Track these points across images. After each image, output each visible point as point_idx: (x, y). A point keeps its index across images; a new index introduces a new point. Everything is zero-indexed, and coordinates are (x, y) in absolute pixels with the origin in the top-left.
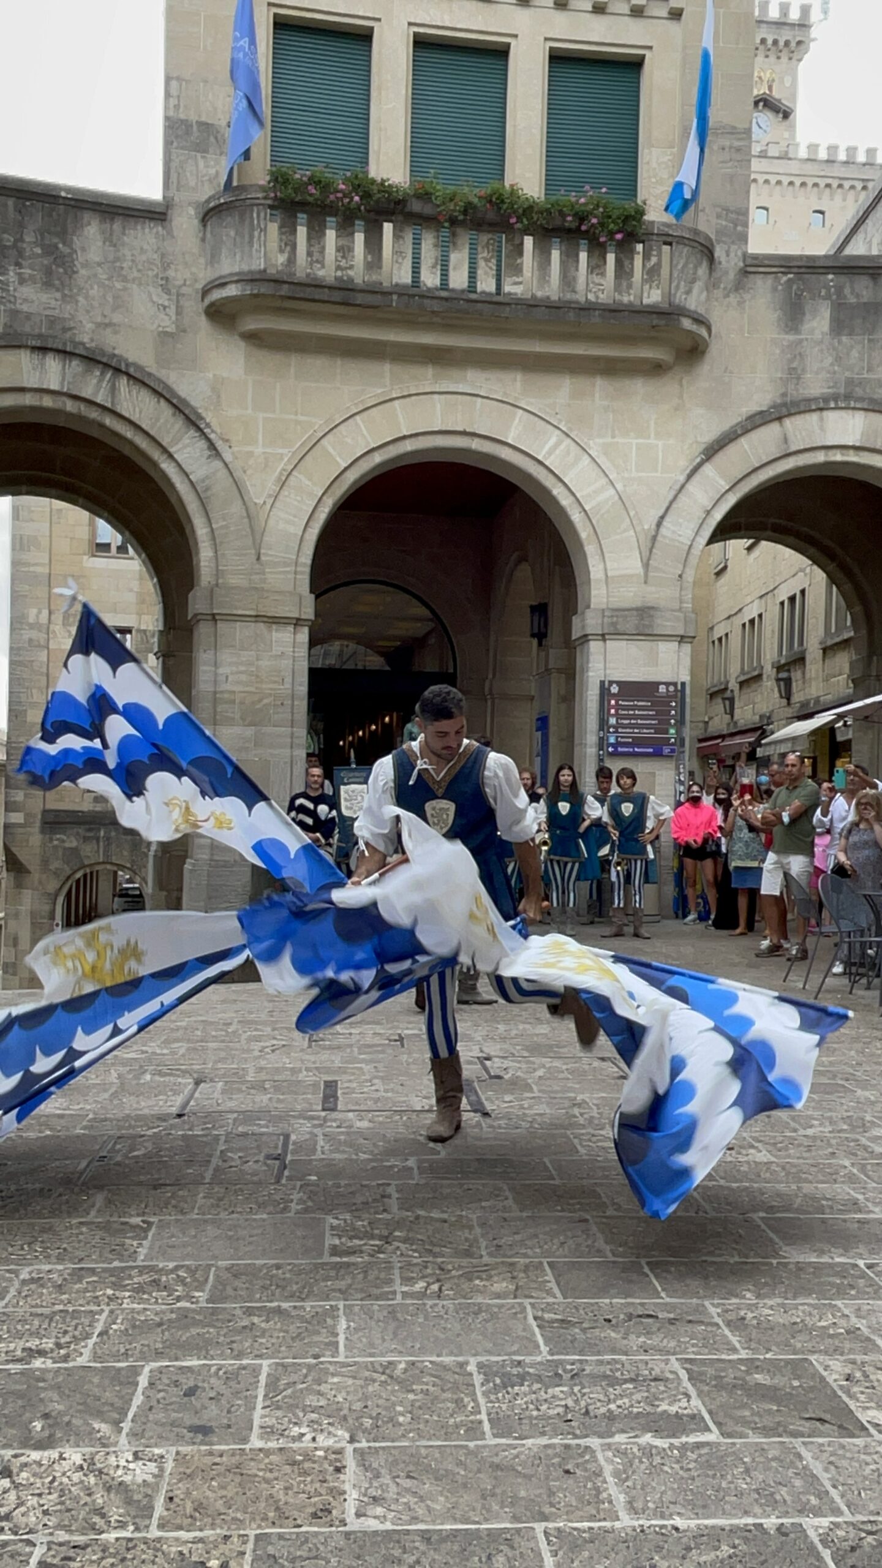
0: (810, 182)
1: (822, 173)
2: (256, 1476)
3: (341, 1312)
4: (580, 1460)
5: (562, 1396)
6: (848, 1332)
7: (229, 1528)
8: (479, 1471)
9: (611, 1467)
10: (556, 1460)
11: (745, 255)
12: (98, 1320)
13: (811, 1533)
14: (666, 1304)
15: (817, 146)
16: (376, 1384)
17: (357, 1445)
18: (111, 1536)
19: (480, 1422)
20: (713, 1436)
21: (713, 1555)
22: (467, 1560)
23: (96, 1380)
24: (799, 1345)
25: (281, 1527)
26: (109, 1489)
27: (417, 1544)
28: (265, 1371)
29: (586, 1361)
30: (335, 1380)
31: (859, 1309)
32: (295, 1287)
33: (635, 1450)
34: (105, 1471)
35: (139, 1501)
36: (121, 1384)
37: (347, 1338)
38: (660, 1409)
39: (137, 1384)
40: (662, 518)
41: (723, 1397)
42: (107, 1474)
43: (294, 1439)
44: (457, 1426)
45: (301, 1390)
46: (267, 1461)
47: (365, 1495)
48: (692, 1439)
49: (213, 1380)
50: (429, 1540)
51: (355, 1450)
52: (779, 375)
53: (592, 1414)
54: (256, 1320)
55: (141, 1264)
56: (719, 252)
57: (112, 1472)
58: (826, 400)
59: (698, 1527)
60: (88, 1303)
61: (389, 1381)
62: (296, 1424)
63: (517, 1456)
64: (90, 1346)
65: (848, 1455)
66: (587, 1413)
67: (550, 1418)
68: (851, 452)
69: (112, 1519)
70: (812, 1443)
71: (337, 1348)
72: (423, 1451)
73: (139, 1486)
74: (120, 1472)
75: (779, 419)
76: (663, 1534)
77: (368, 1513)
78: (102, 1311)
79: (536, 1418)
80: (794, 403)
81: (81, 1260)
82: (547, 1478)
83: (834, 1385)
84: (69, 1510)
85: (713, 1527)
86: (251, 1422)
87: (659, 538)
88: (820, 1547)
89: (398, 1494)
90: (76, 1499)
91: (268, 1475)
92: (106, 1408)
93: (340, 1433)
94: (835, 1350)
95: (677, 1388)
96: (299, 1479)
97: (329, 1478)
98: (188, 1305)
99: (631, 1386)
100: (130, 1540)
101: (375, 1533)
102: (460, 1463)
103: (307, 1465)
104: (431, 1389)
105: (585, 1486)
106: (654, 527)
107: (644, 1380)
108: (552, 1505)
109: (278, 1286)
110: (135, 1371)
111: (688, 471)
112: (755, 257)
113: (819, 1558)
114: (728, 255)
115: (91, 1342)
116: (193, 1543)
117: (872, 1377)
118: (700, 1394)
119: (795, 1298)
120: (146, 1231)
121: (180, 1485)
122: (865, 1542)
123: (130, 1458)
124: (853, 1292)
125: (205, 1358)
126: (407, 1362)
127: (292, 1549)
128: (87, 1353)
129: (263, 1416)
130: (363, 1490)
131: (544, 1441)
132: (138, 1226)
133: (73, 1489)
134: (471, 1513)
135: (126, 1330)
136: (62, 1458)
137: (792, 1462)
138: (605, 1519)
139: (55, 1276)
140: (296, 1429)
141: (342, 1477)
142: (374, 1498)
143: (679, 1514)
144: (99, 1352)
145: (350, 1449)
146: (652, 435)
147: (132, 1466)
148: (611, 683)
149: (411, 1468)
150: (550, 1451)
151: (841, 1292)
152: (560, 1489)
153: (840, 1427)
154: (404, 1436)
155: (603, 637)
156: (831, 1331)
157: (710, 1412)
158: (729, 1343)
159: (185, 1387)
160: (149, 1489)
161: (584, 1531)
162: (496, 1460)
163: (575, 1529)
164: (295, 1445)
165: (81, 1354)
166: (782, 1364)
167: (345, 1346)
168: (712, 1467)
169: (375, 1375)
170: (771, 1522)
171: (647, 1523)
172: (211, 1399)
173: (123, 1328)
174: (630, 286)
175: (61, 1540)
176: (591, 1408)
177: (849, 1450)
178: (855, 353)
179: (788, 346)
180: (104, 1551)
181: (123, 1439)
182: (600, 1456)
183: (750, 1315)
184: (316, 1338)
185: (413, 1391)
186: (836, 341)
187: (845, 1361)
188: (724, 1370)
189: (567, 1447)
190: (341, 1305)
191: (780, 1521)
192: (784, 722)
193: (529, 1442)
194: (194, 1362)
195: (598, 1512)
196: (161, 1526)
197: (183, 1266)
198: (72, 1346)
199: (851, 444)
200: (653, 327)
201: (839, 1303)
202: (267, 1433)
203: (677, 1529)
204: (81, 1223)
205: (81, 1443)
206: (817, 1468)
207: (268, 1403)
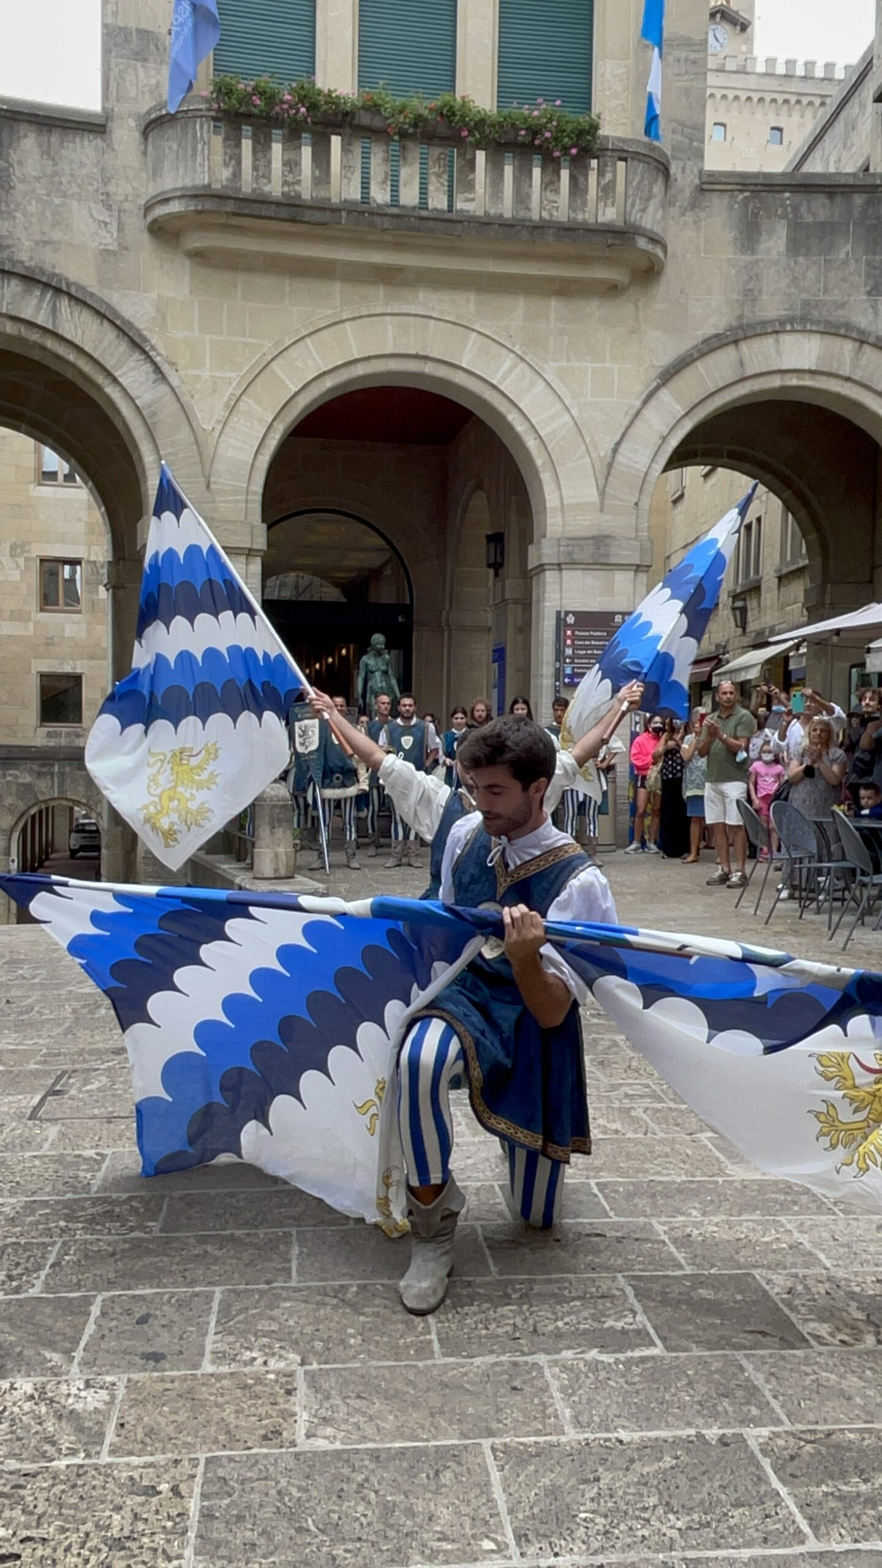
0: (768, 97)
1: (780, 89)
2: (207, 1400)
3: (294, 1239)
4: (528, 1376)
5: (511, 1315)
6: (791, 1247)
7: (180, 1453)
8: (428, 1390)
9: (557, 1383)
10: (506, 1377)
11: (701, 172)
12: (51, 1252)
13: (753, 1444)
14: (614, 1223)
15: (775, 60)
16: (328, 1308)
17: (308, 1367)
18: (61, 1464)
19: (430, 1342)
20: (657, 1350)
21: (656, 1466)
22: (415, 1476)
23: (48, 1311)
24: (742, 1260)
25: (232, 1449)
26: (60, 1417)
27: (367, 1463)
28: (218, 1296)
29: (535, 1280)
30: (288, 1304)
31: (802, 1224)
32: (249, 1215)
33: (581, 1365)
34: (57, 1399)
35: (90, 1429)
36: (73, 1313)
37: (299, 1264)
38: (606, 1325)
39: (89, 1315)
40: (618, 444)
41: (668, 1312)
42: (58, 1403)
43: (246, 1364)
44: (407, 1347)
45: (254, 1315)
46: (218, 1385)
47: (315, 1416)
48: (637, 1353)
49: (165, 1308)
50: (378, 1457)
51: (306, 1372)
52: (735, 296)
53: (540, 1331)
54: (209, 1248)
55: (94, 1195)
56: (674, 169)
57: (63, 1401)
58: (782, 323)
59: (642, 1439)
60: (40, 1235)
61: (341, 1304)
62: (247, 1348)
63: (466, 1374)
64: (43, 1277)
65: (788, 1366)
66: (535, 1331)
67: (498, 1336)
68: (807, 376)
69: (63, 1447)
70: (753, 1355)
71: (290, 1274)
72: (373, 1372)
73: (90, 1414)
74: (71, 1400)
75: (736, 342)
76: (607, 1447)
77: (319, 1433)
78: (55, 1242)
79: (485, 1337)
80: (748, 325)
81: (34, 1193)
82: (495, 1395)
83: (776, 1299)
84: (19, 1439)
85: (657, 1439)
86: (202, 1347)
87: (615, 465)
88: (760, 1456)
89: (348, 1414)
90: (27, 1428)
91: (220, 1399)
92: (58, 1338)
93: (291, 1356)
94: (777, 1265)
95: (623, 1305)
96: (249, 1403)
97: (280, 1400)
98: (142, 1235)
99: (578, 1303)
100: (81, 1466)
101: (325, 1453)
102: (410, 1383)
103: (258, 1388)
104: (381, 1310)
105: (532, 1402)
106: (609, 453)
107: (592, 1297)
108: (499, 1421)
109: (231, 1214)
110: (87, 1301)
111: (644, 396)
112: (711, 174)
113: (758, 1466)
114: (683, 172)
115: (43, 1274)
116: (143, 1467)
117: (814, 1290)
118: (645, 1312)
119: (740, 1214)
120: (99, 1163)
121: (132, 1411)
122: (804, 1450)
123: (82, 1387)
124: (796, 1208)
125: (158, 1286)
126: (359, 1286)
127: (242, 1471)
128: (39, 1284)
129: (216, 1342)
130: (313, 1412)
131: (492, 1359)
132: (92, 1158)
133: (24, 1418)
134: (419, 1431)
135: (79, 1261)
136: (12, 1388)
137: (734, 1374)
138: (551, 1434)
139: (7, 1209)
140: (248, 1353)
141: (293, 1399)
142: (324, 1419)
143: (623, 1427)
144: (52, 1282)
145: (300, 1371)
146: (608, 359)
147: (83, 1394)
148: (567, 613)
149: (361, 1388)
150: (498, 1369)
151: (785, 1208)
152: (507, 1405)
153: (781, 1339)
154: (354, 1357)
155: (559, 567)
156: (774, 1247)
157: (655, 1328)
158: (675, 1259)
159: (138, 1315)
160: (100, 1416)
161: (530, 1446)
162: (445, 1379)
163: (521, 1444)
164: (247, 1370)
165: (34, 1285)
166: (727, 1278)
167: (297, 1271)
168: (656, 1381)
169: (327, 1299)
170: (713, 1433)
171: (591, 1437)
172: (163, 1326)
173: (75, 1259)
174: (585, 203)
175: (11, 1468)
176: (539, 1325)
177: (791, 1362)
178: (810, 275)
179: (745, 267)
180: (54, 1478)
181: (75, 1368)
182: (547, 1374)
183: (696, 1232)
184: (267, 1264)
185: (363, 1314)
186: (792, 262)
187: (787, 1275)
188: (668, 1286)
189: (515, 1364)
190: (294, 1231)
191: (721, 1432)
192: (739, 651)
193: (478, 1361)
194: (149, 1291)
195: (545, 1427)
196: (113, 1452)
197: (136, 1197)
198: (24, 1278)
199: (806, 368)
200: (608, 246)
201: (782, 1219)
202: (219, 1358)
203: (621, 1442)
204: (35, 1157)
205: (32, 1373)
206: (759, 1379)
207: (220, 1328)
